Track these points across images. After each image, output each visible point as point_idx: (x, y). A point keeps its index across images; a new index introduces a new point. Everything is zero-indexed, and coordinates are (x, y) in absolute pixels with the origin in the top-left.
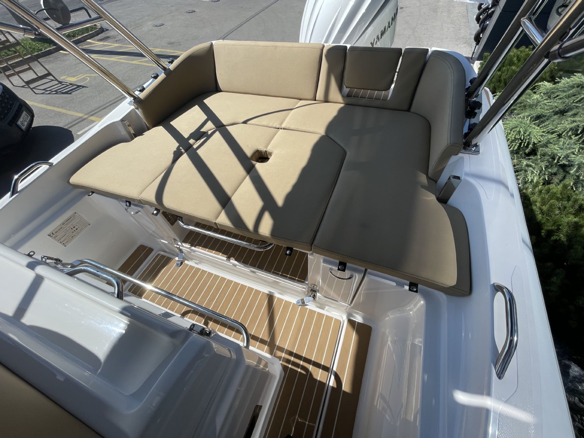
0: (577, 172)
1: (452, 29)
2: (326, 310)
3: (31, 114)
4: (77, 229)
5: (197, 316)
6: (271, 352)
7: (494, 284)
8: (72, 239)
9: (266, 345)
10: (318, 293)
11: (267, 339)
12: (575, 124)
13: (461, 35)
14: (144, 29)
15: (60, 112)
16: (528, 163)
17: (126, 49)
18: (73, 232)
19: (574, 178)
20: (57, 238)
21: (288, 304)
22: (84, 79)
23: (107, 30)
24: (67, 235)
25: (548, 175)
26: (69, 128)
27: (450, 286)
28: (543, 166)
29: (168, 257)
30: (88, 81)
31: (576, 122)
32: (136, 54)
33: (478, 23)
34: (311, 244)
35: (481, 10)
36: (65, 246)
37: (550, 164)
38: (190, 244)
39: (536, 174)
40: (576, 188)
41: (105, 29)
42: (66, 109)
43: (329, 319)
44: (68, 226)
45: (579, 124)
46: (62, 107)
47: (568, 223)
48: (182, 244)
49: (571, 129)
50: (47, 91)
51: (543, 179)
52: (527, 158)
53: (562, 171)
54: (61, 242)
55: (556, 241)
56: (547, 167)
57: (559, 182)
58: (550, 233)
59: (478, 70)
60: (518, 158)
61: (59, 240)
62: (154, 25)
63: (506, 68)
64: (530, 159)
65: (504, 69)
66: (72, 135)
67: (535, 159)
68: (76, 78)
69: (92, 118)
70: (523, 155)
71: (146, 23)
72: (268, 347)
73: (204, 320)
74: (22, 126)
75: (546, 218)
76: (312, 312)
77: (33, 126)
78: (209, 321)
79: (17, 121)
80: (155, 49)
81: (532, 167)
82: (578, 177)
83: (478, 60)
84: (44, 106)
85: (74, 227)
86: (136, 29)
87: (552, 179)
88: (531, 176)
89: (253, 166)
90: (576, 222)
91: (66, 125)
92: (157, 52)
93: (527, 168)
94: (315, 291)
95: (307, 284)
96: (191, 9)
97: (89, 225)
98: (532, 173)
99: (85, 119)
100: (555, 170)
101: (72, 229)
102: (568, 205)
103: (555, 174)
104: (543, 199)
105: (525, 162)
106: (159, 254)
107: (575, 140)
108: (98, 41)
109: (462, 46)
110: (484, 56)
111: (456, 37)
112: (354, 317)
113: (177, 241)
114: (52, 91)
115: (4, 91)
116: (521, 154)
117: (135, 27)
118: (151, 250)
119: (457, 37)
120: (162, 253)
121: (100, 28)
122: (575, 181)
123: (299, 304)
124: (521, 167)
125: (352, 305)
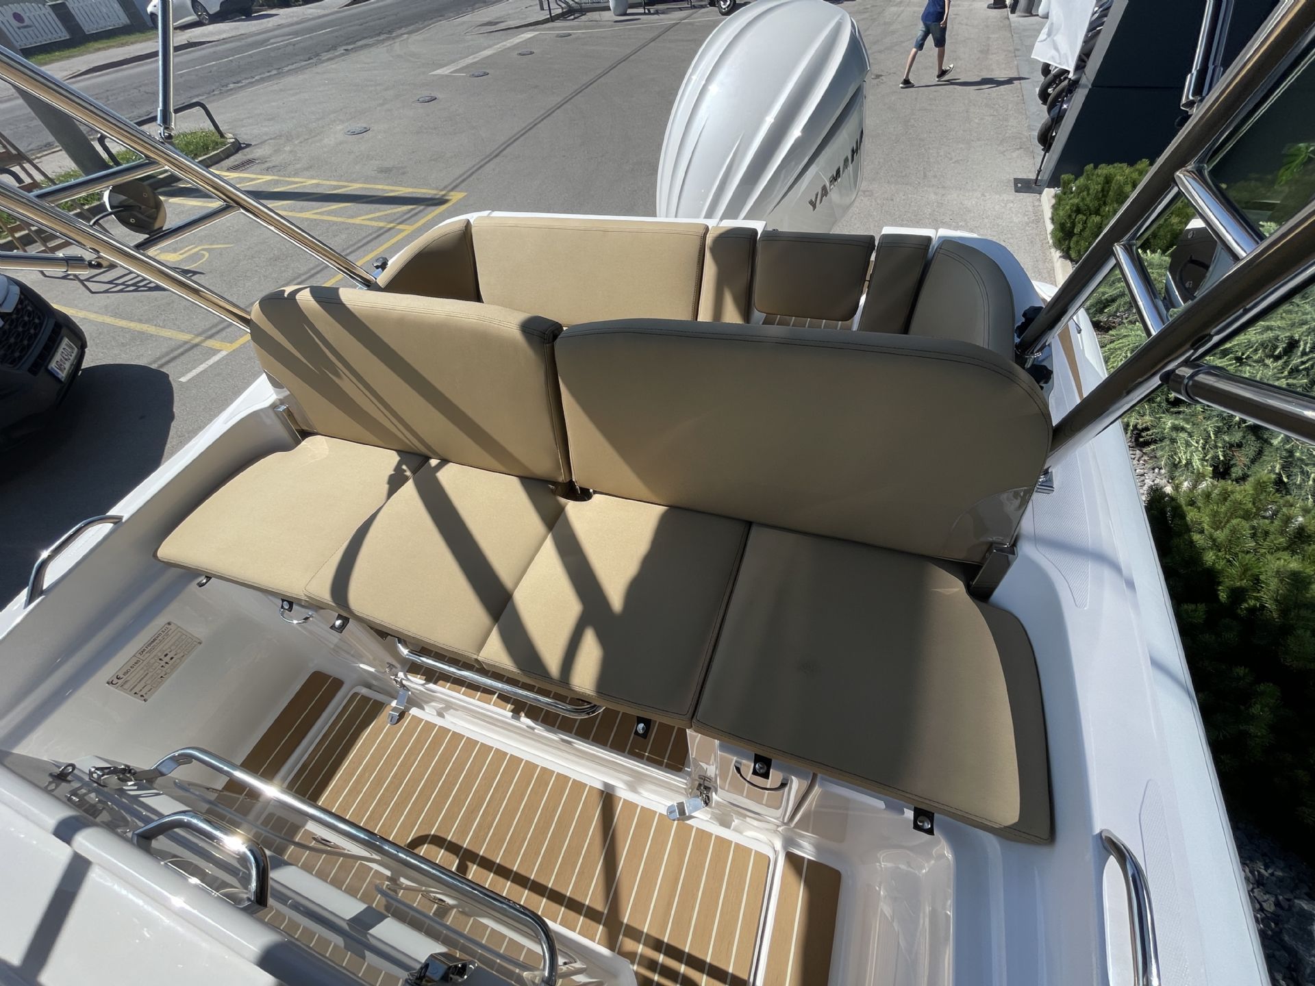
0: (1288, 441)
1: (990, 119)
2: (735, 830)
3: (80, 343)
4: (172, 658)
5: (443, 851)
6: (612, 944)
7: (1100, 833)
8: (160, 683)
9: (600, 924)
10: (714, 794)
11: (599, 906)
12: (1270, 334)
13: (1010, 132)
14: (326, 141)
15: (143, 333)
16: (1176, 422)
17: (289, 187)
18: (162, 666)
19: (1281, 454)
20: (126, 686)
21: (647, 814)
22: (196, 257)
23: (248, 146)
24: (150, 674)
25: (1223, 448)
26: (162, 366)
27: (1006, 825)
28: (1210, 429)
29: (376, 702)
30: (204, 259)
31: (1271, 329)
32: (309, 197)
33: (1045, 102)
34: (693, 717)
35: (1050, 76)
36: (145, 700)
37: (1226, 423)
38: (425, 677)
39: (1197, 447)
40: (1288, 477)
41: (244, 144)
42: (156, 325)
43: (742, 851)
44: (154, 654)
45: (1280, 333)
46: (148, 321)
47: (1278, 572)
48: (406, 676)
49: (1263, 345)
50: (117, 285)
51: (1213, 458)
52: (1172, 410)
53: (1253, 438)
54: (136, 693)
55: (1252, 610)
56: (1218, 431)
57: (1249, 463)
58: (1238, 595)
59: (1051, 210)
60: (1152, 412)
61: (131, 690)
62: (349, 131)
63: (1111, 208)
64: (1179, 413)
65: (1107, 209)
66: (169, 383)
67: (1190, 412)
68: (181, 254)
69: (210, 343)
70: (1164, 405)
71: (331, 128)
72: (604, 928)
73: (457, 861)
74: (58, 371)
75: (1225, 558)
76: (703, 835)
77: (85, 365)
78: (469, 864)
79: (50, 361)
80: (350, 184)
81: (1186, 432)
82: (1291, 453)
83: (1049, 187)
84: (109, 320)
85: (166, 655)
86: (310, 141)
87: (1234, 455)
88: (1185, 453)
89: (561, 510)
90: (1294, 571)
91: (155, 362)
92: (355, 190)
93: (1174, 434)
94: (708, 789)
95: (689, 774)
96: (426, 93)
97: (200, 643)
98: (1188, 445)
99: (196, 345)
100: (1237, 437)
101: (160, 659)
102: (1272, 529)
103: (1240, 445)
104: (1215, 514)
105: (1169, 422)
106: (356, 694)
107: (1275, 370)
108: (228, 169)
109: (1015, 155)
110: (1062, 181)
111: (998, 137)
112: (799, 846)
113: (396, 668)
114: (128, 286)
115: (22, 297)
116: (1160, 403)
117: (306, 137)
118: (337, 684)
119: (1000, 136)
120: (364, 691)
121: (233, 143)
122: (1285, 462)
123: (672, 816)
124: (1162, 433)
125: (793, 825)
